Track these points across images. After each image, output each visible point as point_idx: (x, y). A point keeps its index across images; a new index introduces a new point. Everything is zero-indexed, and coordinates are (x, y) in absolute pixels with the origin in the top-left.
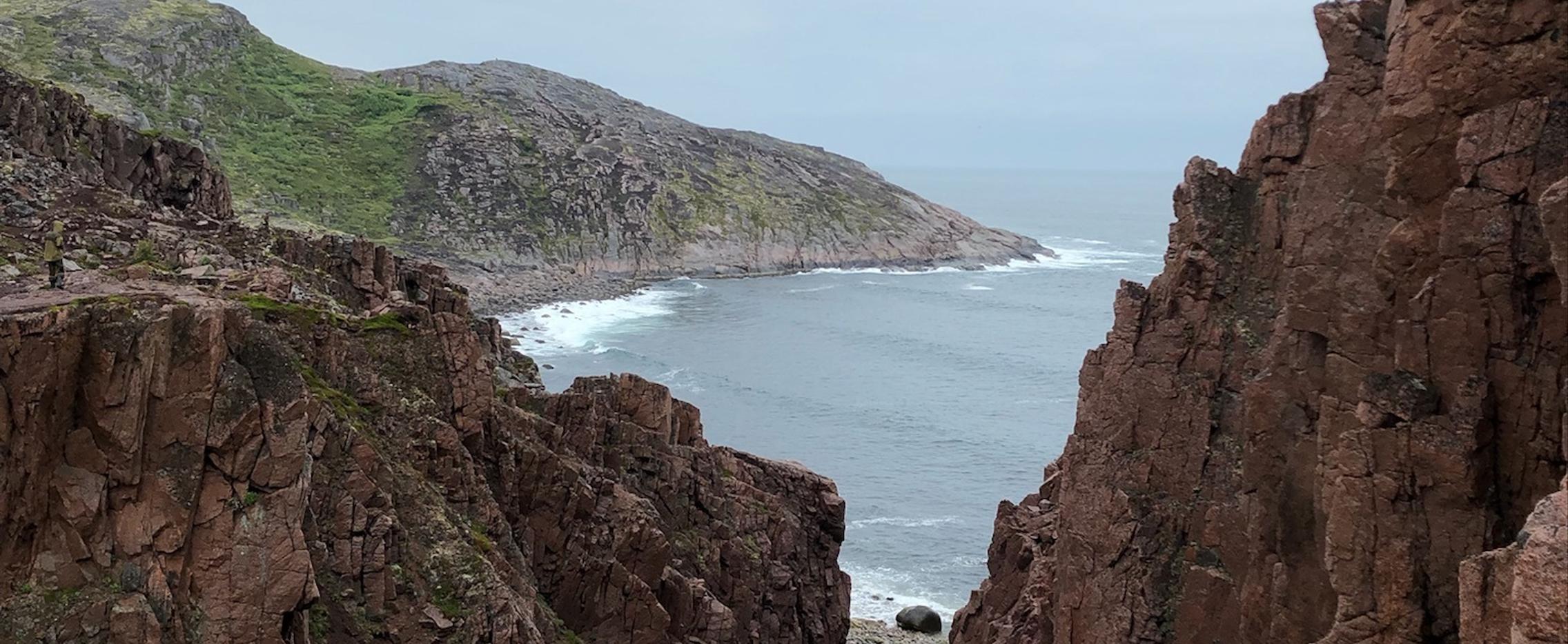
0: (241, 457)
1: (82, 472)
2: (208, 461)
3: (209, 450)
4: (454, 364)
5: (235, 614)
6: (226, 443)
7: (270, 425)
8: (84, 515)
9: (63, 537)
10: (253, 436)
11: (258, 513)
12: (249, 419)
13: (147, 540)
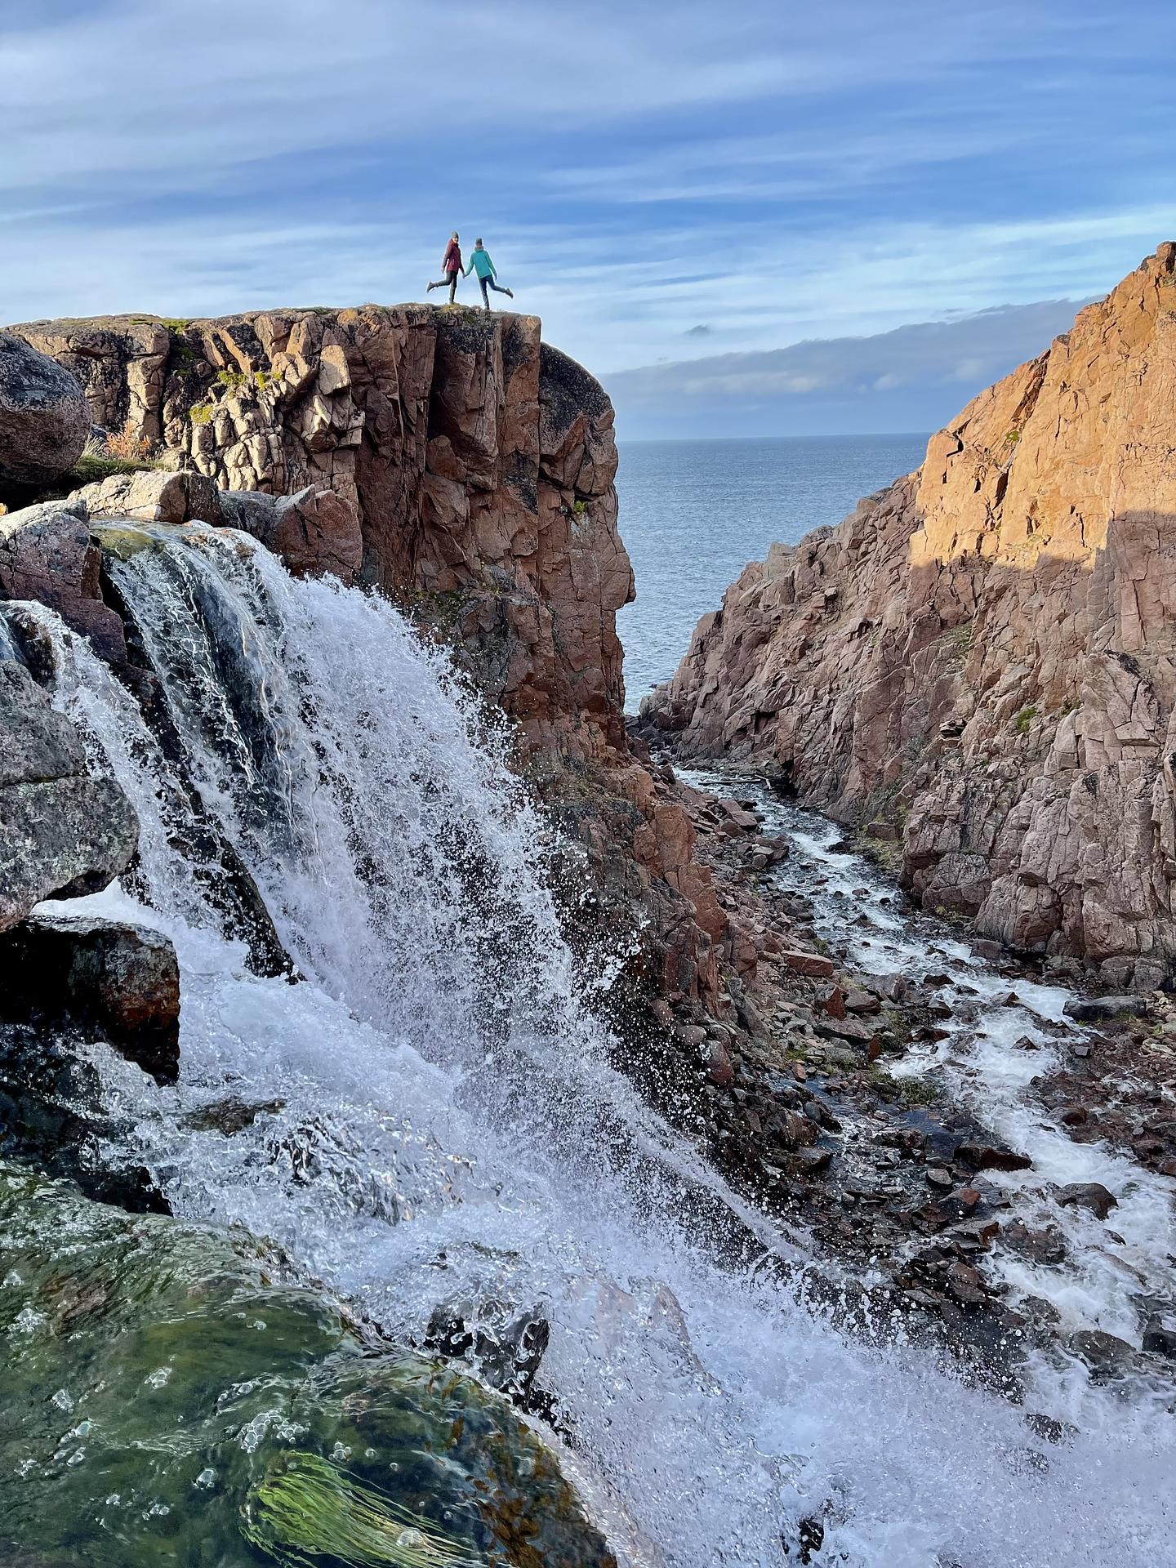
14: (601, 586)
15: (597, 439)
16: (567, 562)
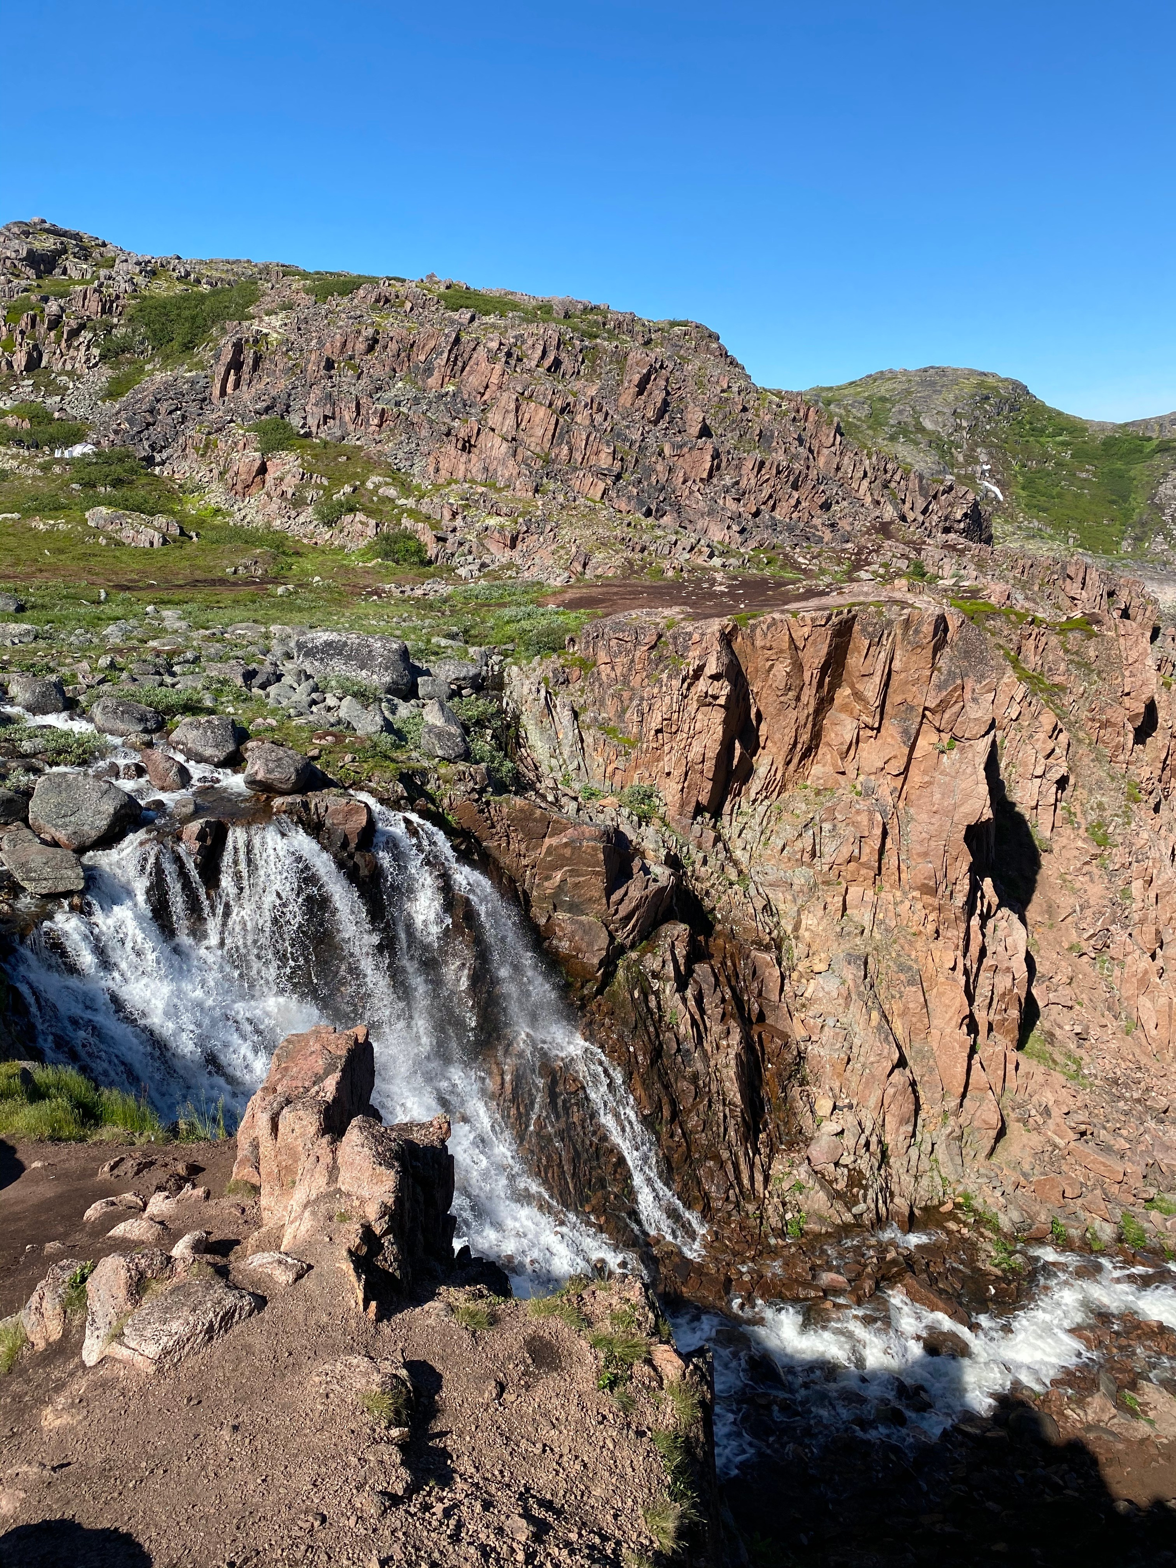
0: (946, 716)
1: (843, 716)
2: (924, 716)
3: (926, 709)
4: (1127, 659)
5: (933, 820)
6: (938, 705)
7: (968, 695)
8: (842, 744)
9: (829, 756)
10: (956, 702)
11: (955, 754)
12: (955, 690)
13: (880, 764)
14: (955, 807)
15: (974, 700)
16: (930, 783)
